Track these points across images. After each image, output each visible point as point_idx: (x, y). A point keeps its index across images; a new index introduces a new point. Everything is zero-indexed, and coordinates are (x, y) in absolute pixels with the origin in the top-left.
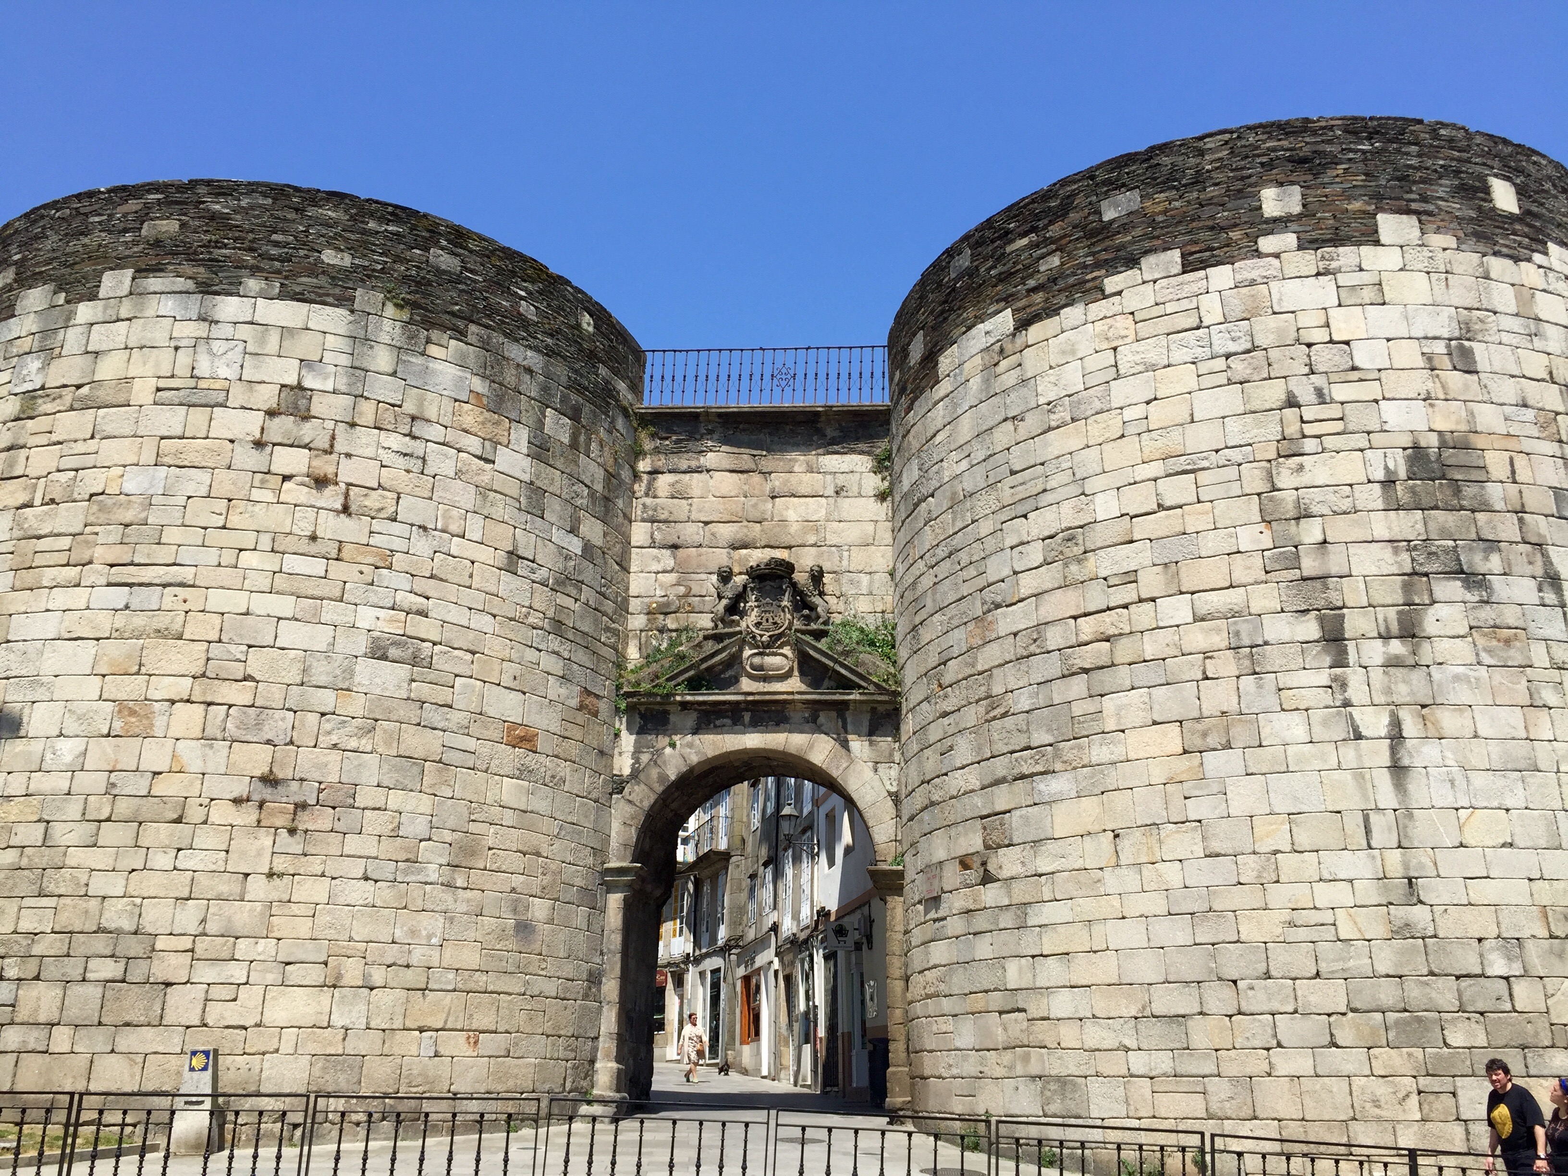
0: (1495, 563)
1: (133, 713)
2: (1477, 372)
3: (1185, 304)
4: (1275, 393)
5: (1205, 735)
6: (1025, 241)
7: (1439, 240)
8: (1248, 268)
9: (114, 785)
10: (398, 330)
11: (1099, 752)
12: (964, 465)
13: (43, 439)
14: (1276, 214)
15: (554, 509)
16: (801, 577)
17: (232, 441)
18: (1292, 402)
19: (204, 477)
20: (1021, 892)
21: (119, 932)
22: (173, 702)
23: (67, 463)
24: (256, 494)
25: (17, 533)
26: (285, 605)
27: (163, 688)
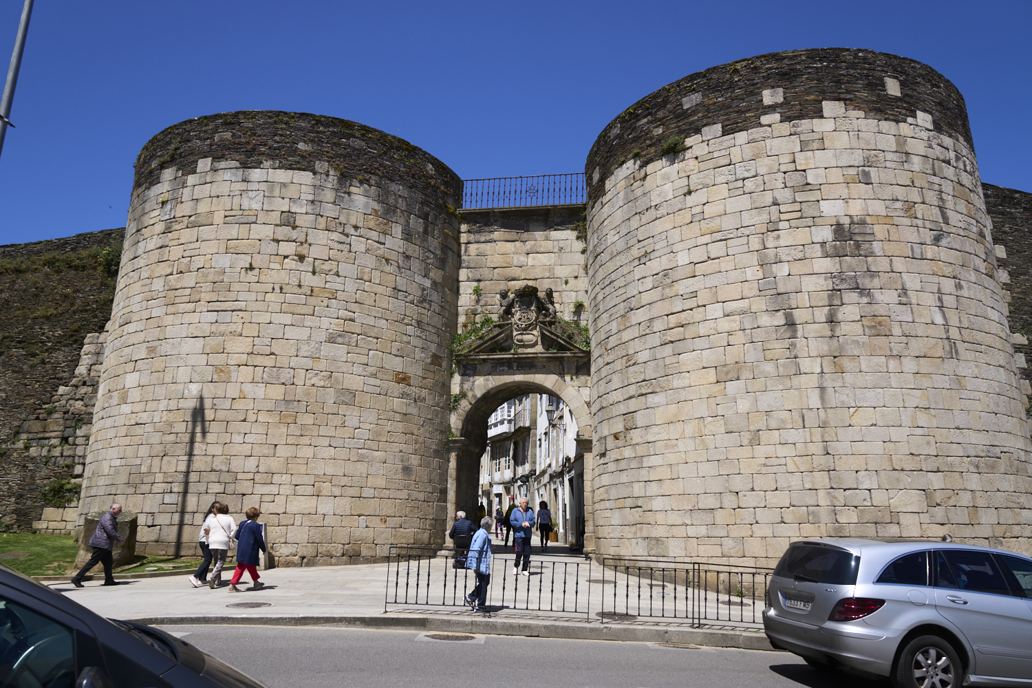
0: (876, 282)
1: (222, 371)
2: (872, 184)
3: (723, 153)
4: (768, 198)
5: (727, 373)
6: (646, 120)
7: (854, 114)
8: (755, 133)
9: (215, 405)
10: (335, 181)
11: (676, 382)
12: (617, 237)
13: (175, 243)
14: (770, 103)
15: (415, 265)
16: (541, 295)
17: (260, 240)
18: (775, 203)
19: (248, 258)
20: (641, 450)
21: (221, 471)
22: (239, 366)
23: (187, 254)
24: (272, 266)
25: (167, 288)
26: (287, 319)
27: (234, 360)
